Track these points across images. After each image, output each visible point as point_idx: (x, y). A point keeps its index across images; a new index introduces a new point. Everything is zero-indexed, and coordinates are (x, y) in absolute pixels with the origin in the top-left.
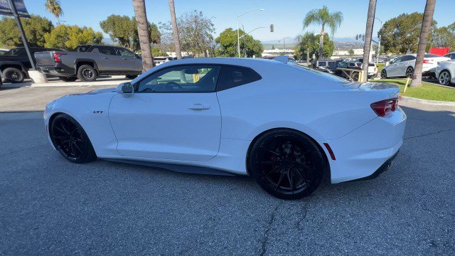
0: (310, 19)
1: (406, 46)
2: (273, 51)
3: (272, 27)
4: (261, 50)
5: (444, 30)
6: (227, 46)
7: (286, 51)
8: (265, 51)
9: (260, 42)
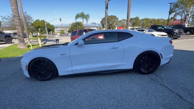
0: (77, 17)
1: (110, 26)
2: (57, 29)
3: (60, 19)
4: (54, 29)
5: (121, 21)
6: (37, 27)
7: (63, 29)
8: (55, 29)
9: (53, 25)
